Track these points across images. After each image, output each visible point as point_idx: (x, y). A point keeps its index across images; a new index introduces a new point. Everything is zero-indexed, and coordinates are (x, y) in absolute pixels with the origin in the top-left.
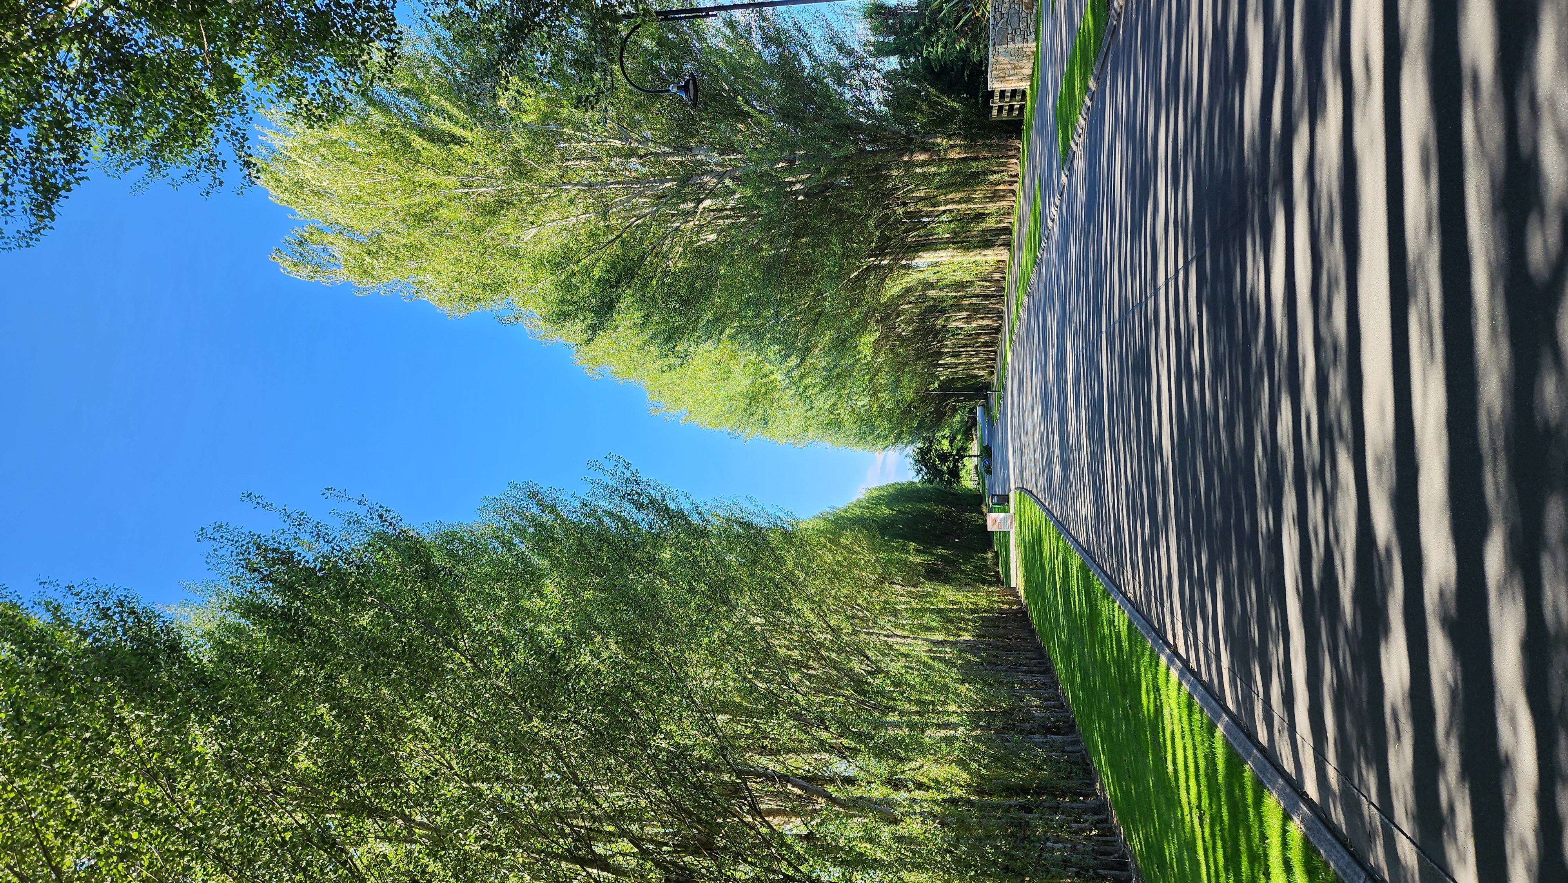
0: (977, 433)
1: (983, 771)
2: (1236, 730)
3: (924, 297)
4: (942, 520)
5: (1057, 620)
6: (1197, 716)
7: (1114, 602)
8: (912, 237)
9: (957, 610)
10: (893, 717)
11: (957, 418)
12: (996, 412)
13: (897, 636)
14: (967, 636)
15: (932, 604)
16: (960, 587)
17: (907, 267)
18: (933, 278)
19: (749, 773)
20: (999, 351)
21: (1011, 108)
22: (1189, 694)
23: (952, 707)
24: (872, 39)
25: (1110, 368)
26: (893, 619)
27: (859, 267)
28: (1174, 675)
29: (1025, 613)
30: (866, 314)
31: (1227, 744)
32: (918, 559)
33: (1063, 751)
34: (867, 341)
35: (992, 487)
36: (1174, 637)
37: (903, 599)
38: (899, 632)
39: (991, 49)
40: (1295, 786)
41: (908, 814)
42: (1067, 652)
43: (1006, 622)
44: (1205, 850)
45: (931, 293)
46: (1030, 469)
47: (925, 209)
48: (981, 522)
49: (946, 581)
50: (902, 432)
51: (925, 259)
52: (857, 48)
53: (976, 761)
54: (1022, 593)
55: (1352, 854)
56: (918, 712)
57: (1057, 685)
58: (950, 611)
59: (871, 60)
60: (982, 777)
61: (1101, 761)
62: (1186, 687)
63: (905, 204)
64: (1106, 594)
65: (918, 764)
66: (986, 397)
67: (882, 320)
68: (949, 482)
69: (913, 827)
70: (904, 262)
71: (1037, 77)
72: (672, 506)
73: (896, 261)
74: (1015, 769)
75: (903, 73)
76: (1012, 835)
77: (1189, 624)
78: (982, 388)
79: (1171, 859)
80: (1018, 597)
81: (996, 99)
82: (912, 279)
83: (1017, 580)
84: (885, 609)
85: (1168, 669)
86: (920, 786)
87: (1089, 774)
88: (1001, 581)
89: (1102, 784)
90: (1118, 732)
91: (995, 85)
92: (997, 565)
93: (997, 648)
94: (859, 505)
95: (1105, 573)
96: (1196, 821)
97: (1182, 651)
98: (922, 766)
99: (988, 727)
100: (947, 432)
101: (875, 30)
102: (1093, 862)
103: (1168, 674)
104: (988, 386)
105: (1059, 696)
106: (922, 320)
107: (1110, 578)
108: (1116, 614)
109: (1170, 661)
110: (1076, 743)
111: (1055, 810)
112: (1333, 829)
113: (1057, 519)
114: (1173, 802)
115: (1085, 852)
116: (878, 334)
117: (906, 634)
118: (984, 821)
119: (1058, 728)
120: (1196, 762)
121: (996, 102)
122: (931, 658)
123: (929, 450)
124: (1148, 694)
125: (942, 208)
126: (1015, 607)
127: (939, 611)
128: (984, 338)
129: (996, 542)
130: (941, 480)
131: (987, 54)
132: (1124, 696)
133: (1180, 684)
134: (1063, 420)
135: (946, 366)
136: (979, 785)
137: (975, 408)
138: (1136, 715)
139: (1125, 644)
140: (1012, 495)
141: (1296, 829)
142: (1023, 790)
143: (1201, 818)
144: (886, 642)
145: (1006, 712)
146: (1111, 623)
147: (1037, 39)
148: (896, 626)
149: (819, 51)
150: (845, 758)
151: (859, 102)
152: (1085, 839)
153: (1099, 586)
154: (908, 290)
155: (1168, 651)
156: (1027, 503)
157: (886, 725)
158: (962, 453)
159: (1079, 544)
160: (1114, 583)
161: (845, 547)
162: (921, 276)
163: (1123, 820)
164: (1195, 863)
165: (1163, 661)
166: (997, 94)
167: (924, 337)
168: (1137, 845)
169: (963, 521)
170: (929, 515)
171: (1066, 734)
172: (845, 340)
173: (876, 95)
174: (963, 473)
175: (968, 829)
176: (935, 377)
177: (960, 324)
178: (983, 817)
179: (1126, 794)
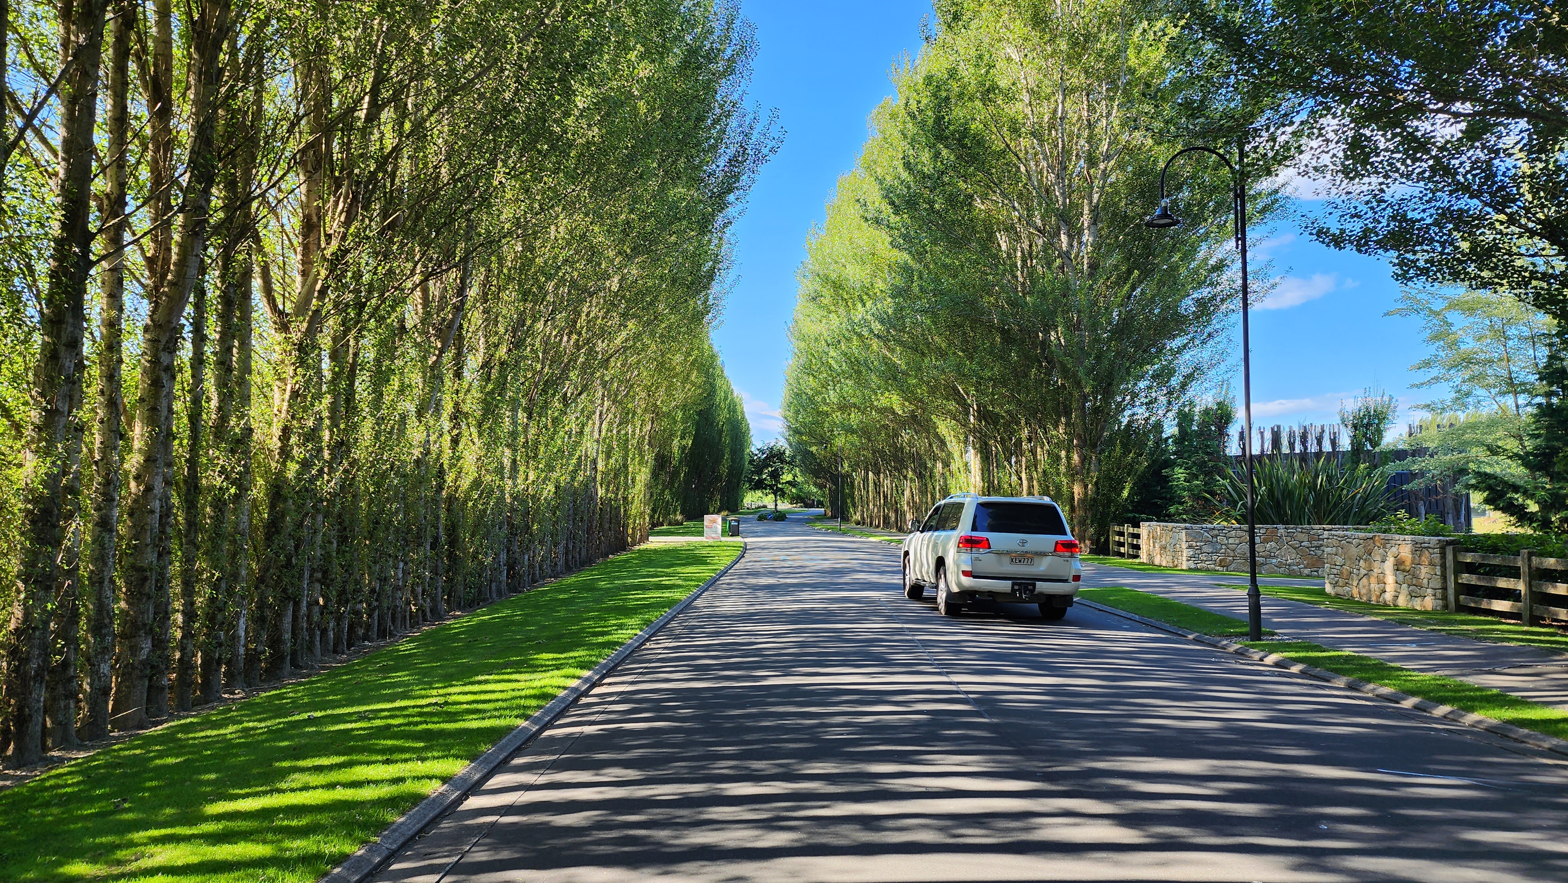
0: (797, 508)
1: (470, 504)
2: (524, 737)
3: (935, 459)
4: (713, 472)
5: (619, 578)
6: (534, 703)
7: (641, 630)
8: (996, 448)
9: (626, 483)
10: (522, 416)
11: (814, 489)
12: (818, 526)
13: (601, 424)
14: (601, 492)
15: (633, 459)
16: (648, 486)
17: (966, 442)
18: (954, 467)
19: (465, 269)
20: (879, 529)
21: (1122, 545)
22: (556, 696)
23: (532, 477)
24: (1197, 409)
25: (869, 630)
26: (617, 421)
27: (968, 395)
28: (573, 683)
29: (624, 549)
30: (921, 401)
31: (510, 729)
32: (676, 450)
33: (491, 581)
34: (894, 400)
35: (746, 521)
36: (610, 684)
37: (638, 431)
38: (605, 426)
39: (1183, 525)
40: (475, 788)
41: (428, 428)
42: (589, 587)
43: (615, 531)
44: (406, 708)
45: (939, 465)
46: (765, 556)
47: (1024, 459)
48: (711, 509)
49: (655, 475)
50: (801, 434)
51: (974, 460)
52: (1190, 393)
53: (480, 497)
54: (643, 546)
55: (412, 838)
56: (527, 442)
57: (555, 577)
58: (626, 477)
59: (1175, 409)
60: (465, 502)
61: (483, 616)
62: (562, 693)
63: (1030, 440)
64: (648, 623)
65: (476, 440)
66: (834, 517)
67: (913, 417)
68: (750, 481)
69: (416, 433)
70: (971, 438)
71: (1151, 570)
72: (731, 197)
73: (973, 431)
74: (473, 535)
75: (1159, 441)
76: (410, 530)
77: (624, 697)
78: (843, 513)
79: (393, 677)
80: (639, 543)
81: (1131, 530)
82: (954, 447)
83: (656, 542)
84: (627, 414)
85: (579, 678)
86: (455, 441)
87: (470, 605)
88: (654, 528)
89: (459, 617)
90: (513, 632)
91: (1144, 529)
92: (670, 524)
93: (591, 521)
94: (728, 392)
95: (668, 623)
96: (433, 700)
97: (596, 691)
98: (474, 444)
99: (513, 510)
100: (800, 479)
101: (1206, 412)
102: (385, 605)
103: (574, 677)
104: (845, 519)
105: (544, 578)
106: (912, 456)
107: (663, 626)
108: (629, 631)
109: (586, 680)
110: (500, 593)
111: (435, 571)
112: (435, 821)
113: (718, 580)
114: (448, 679)
115: (394, 599)
116: (900, 413)
117: (603, 433)
118: (422, 503)
119: (513, 577)
120: (489, 701)
121: (1128, 529)
122: (580, 457)
123: (782, 461)
124: (553, 659)
125: (1023, 476)
126: (629, 540)
127: (626, 466)
128: (892, 515)
129: (691, 524)
130: (753, 473)
131: (1177, 522)
132: (549, 638)
133: (565, 688)
134: (815, 587)
135: (866, 480)
136: (457, 499)
137: (823, 506)
138: (531, 647)
139: (601, 639)
140: (738, 539)
141: (432, 788)
142: (453, 541)
143: (436, 704)
144: (595, 412)
145: (528, 528)
146: (621, 627)
147: (1190, 570)
148: (611, 424)
149: (1187, 356)
150: (482, 368)
151: (1135, 396)
152: (407, 599)
153: (653, 616)
154: (943, 443)
155: (597, 677)
156: (732, 553)
157: (514, 410)
158: (779, 493)
159: (695, 599)
160: (659, 630)
161: (688, 375)
162: (956, 455)
163: (429, 635)
164: (392, 698)
165: (586, 673)
166: (1136, 531)
167: (895, 458)
168: (405, 647)
169: (712, 493)
170: (718, 460)
171: (508, 584)
172: (895, 379)
173: (1141, 412)
174: (759, 493)
175: (414, 488)
176: (854, 467)
177: (907, 493)
178: (427, 502)
179: (455, 637)
